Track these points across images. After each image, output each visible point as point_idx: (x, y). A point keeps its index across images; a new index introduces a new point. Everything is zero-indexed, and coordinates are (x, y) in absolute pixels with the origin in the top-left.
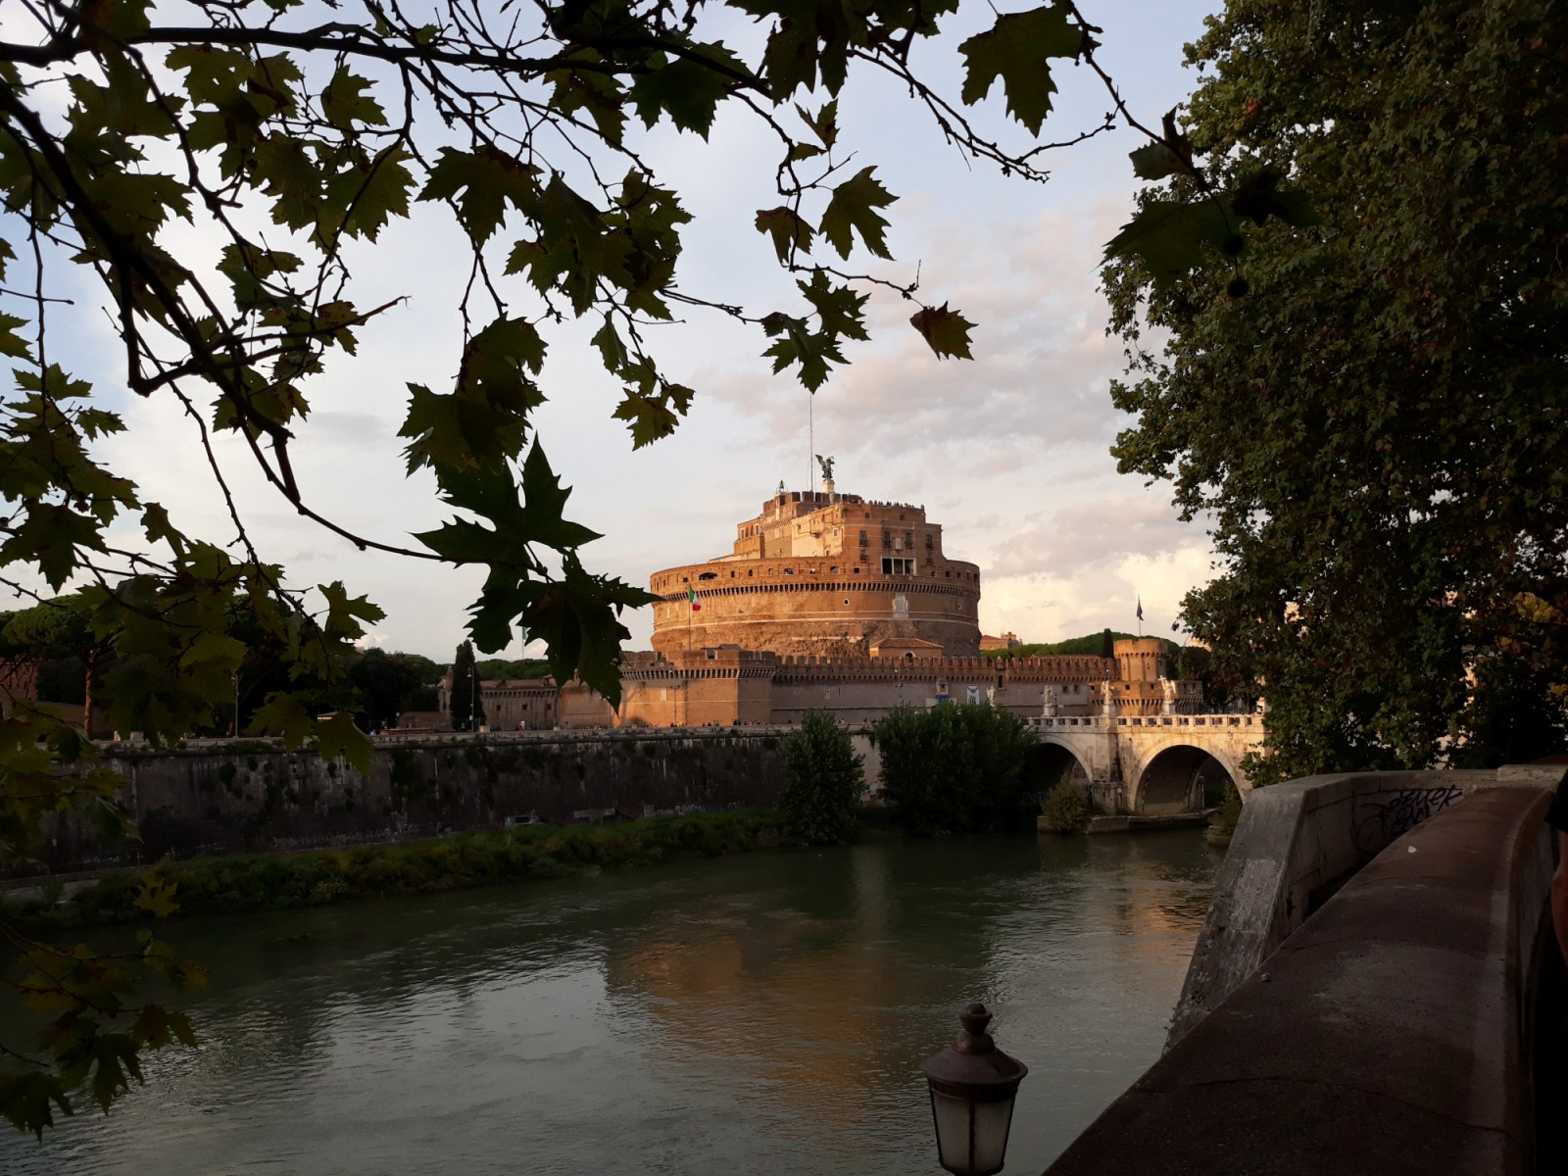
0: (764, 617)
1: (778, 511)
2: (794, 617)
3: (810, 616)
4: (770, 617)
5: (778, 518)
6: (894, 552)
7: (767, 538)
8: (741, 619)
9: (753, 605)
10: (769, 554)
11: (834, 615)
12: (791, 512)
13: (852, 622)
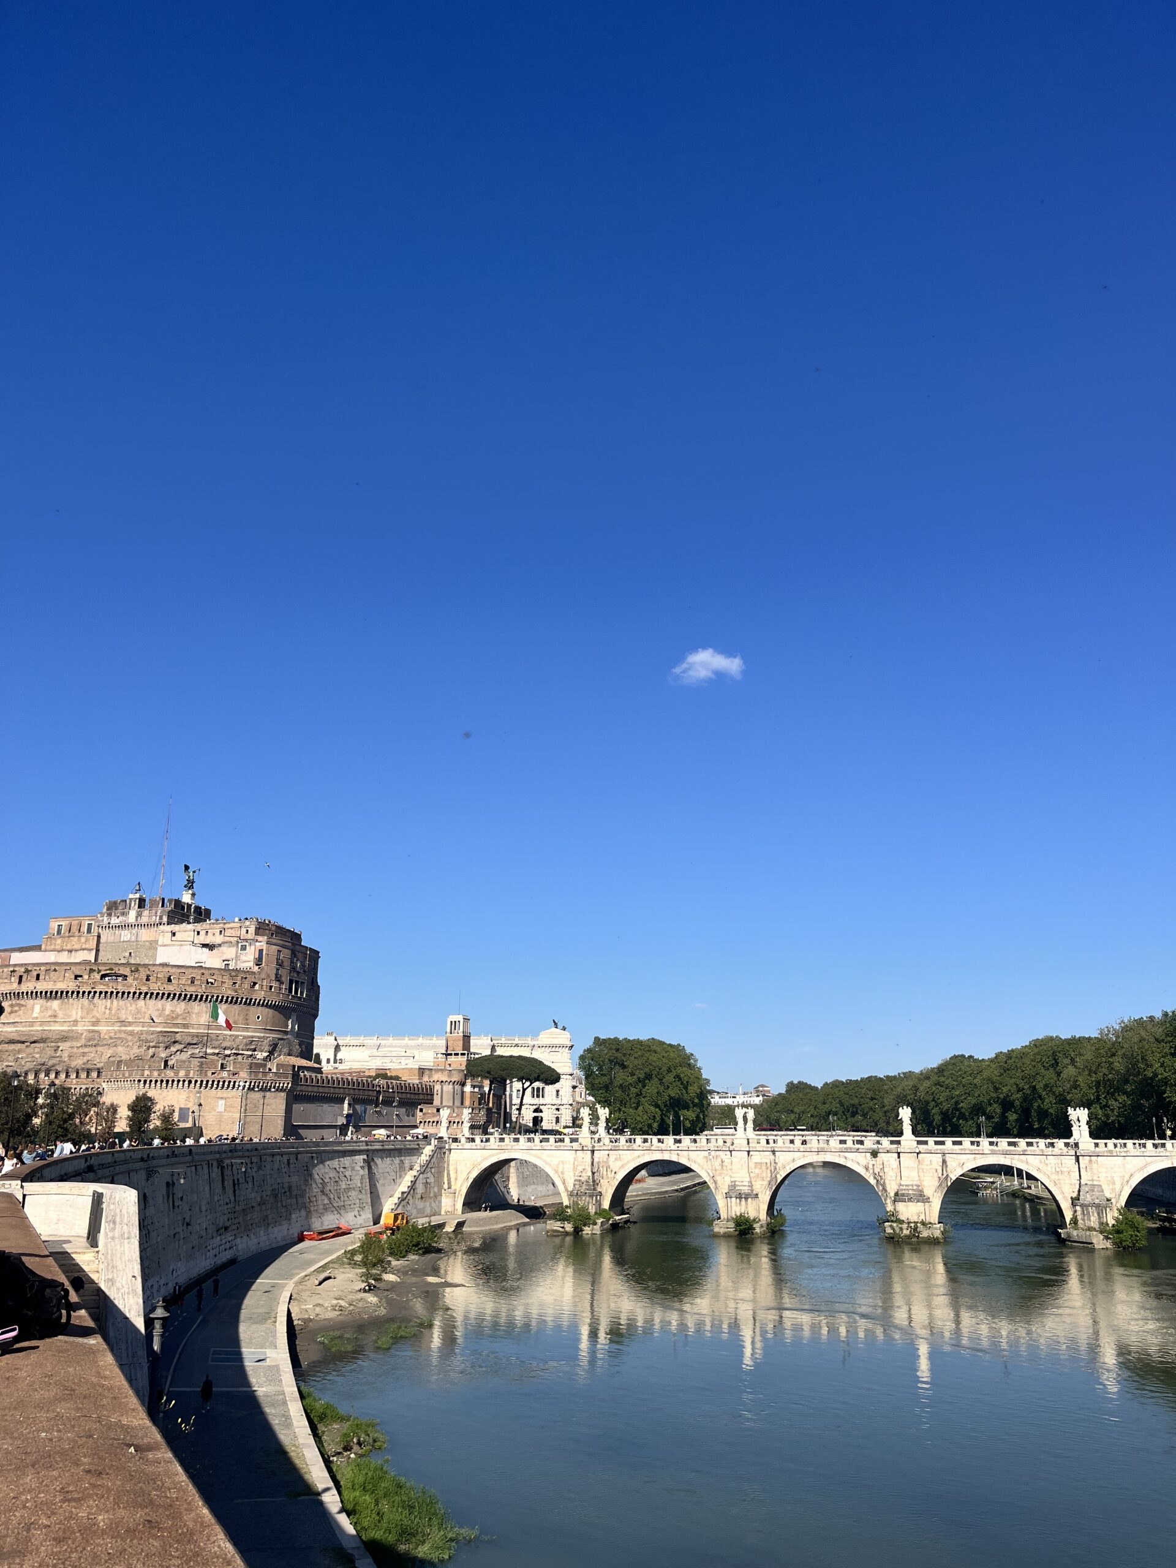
0: (176, 1025)
1: (132, 914)
4: (185, 1026)
5: (132, 920)
6: (295, 974)
8: (150, 1025)
11: (247, 1030)
12: (158, 918)
13: (262, 1038)
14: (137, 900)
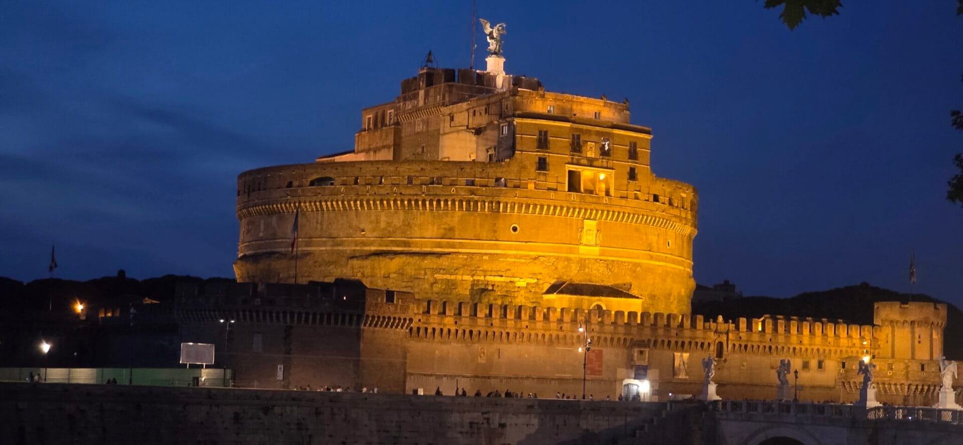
0: (397, 244)
1: (422, 93)
2: (440, 245)
3: (462, 246)
4: (406, 244)
5: (421, 103)
6: (584, 163)
7: (406, 131)
8: (364, 244)
9: (383, 225)
10: (406, 153)
11: (497, 247)
12: (441, 96)
13: (521, 257)
14: (425, 76)
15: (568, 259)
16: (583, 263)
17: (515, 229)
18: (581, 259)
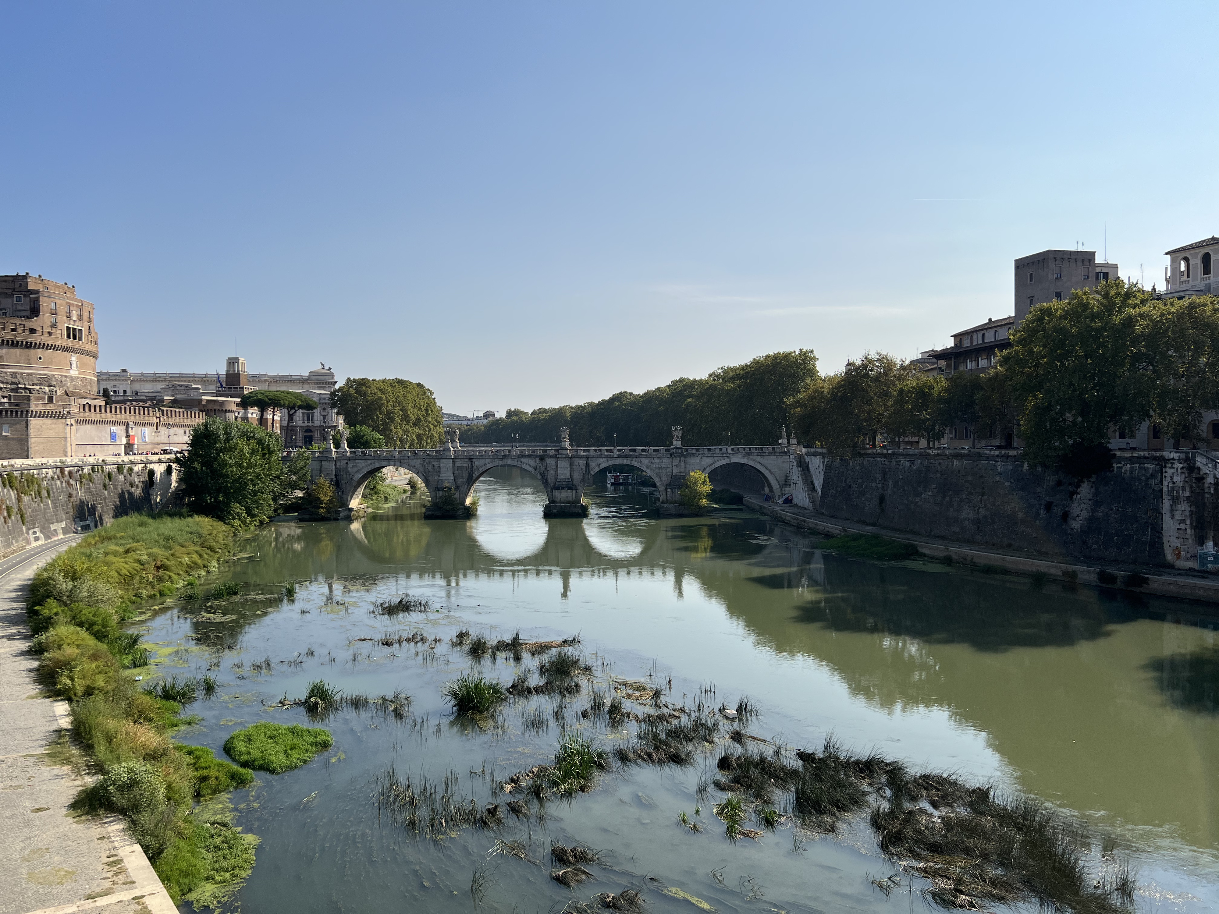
3: (9, 367)
6: (72, 322)
13: (45, 375)
15: (66, 376)
16: (72, 379)
17: (40, 358)
18: (72, 377)
